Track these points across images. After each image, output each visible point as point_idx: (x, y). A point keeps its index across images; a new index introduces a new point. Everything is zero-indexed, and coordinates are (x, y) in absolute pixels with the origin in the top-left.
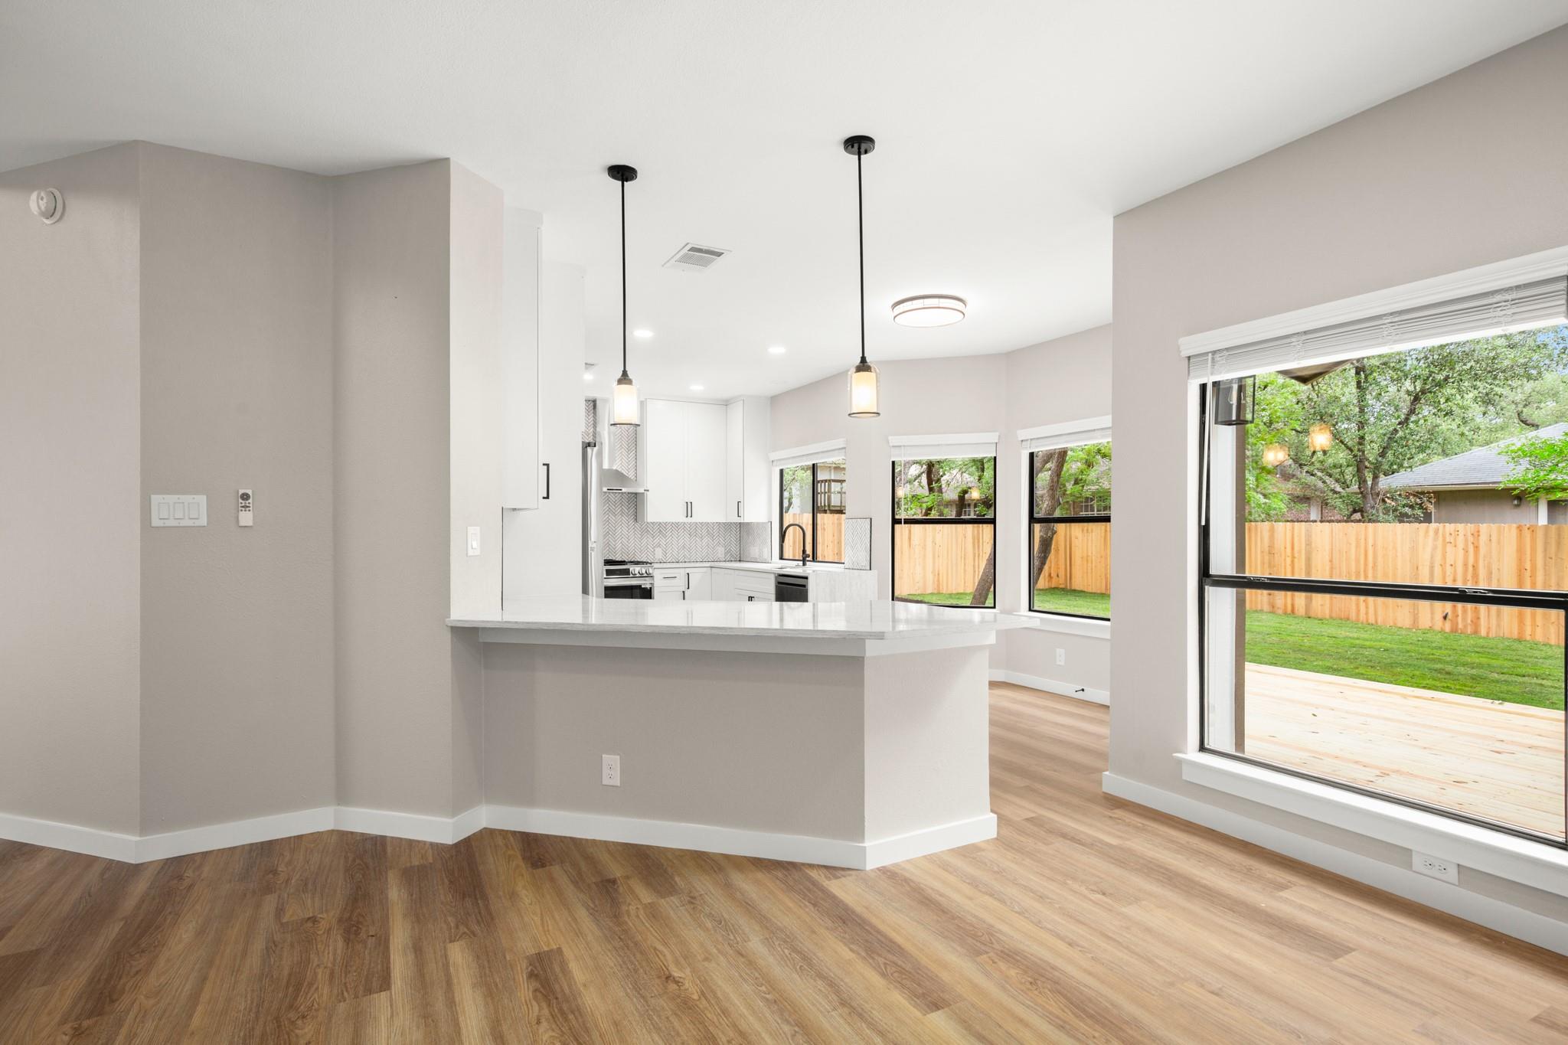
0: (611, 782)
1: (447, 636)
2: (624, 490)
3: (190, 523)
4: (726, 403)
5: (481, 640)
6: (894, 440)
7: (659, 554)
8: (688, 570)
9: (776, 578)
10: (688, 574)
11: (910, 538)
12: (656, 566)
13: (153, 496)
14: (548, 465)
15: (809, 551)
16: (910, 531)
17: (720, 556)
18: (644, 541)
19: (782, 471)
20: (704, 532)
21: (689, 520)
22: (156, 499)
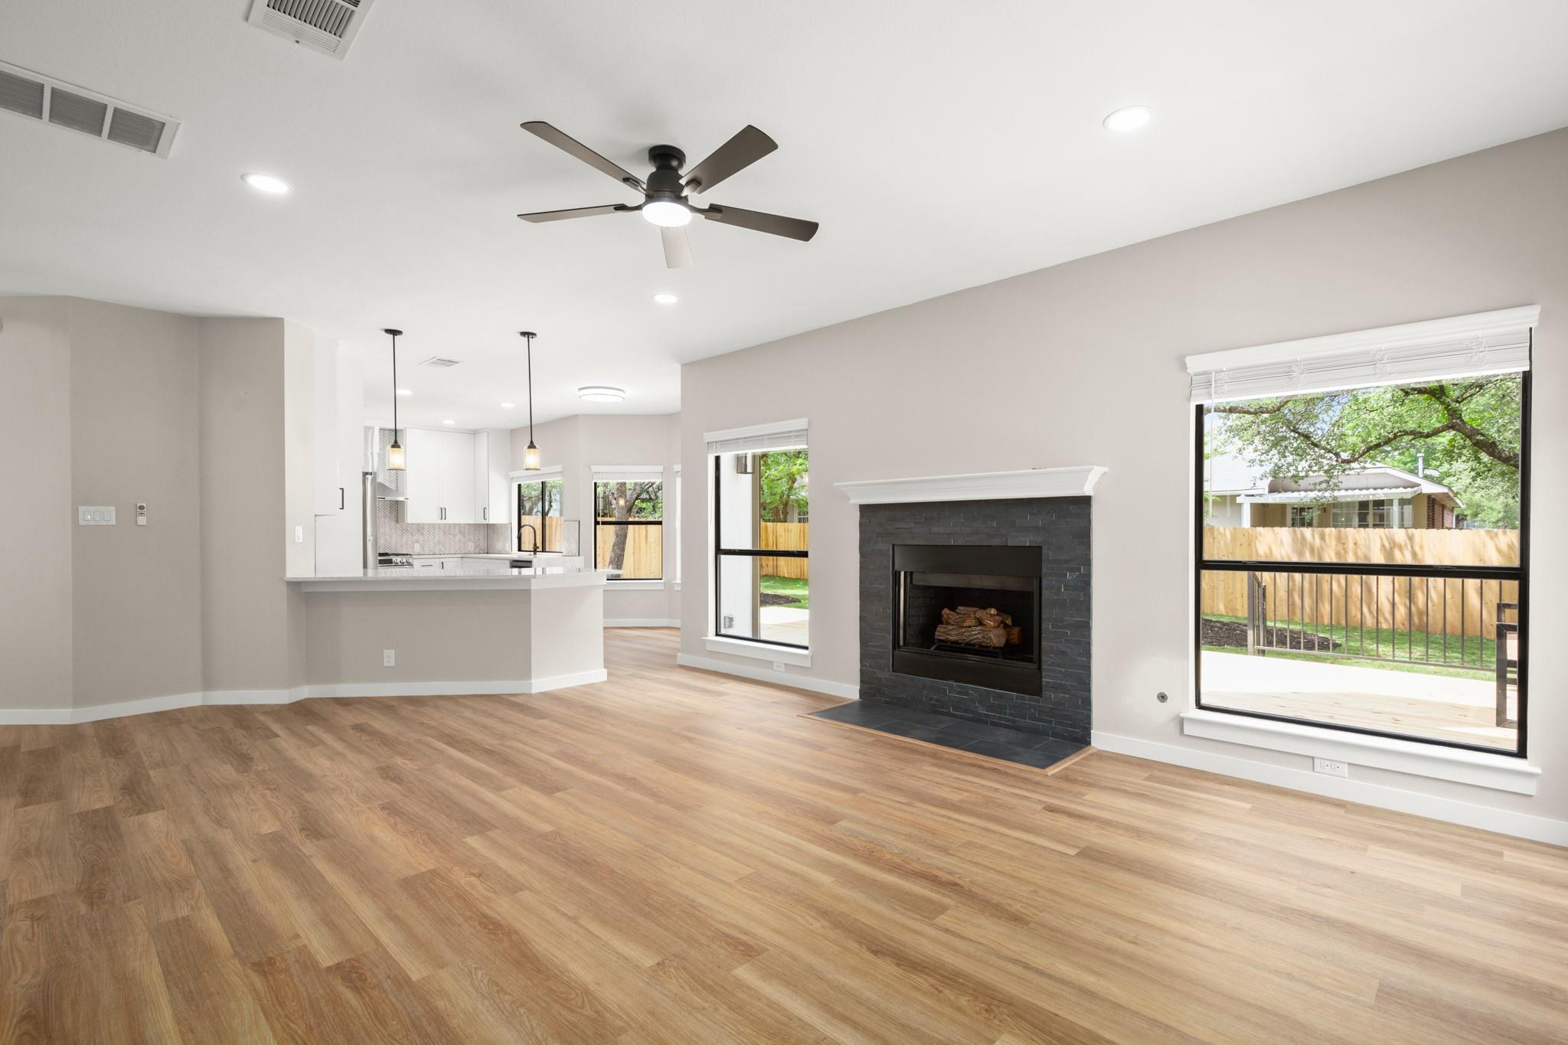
0: (389, 665)
1: (284, 588)
2: (387, 498)
3: (104, 523)
4: (474, 433)
5: (303, 591)
6: (595, 469)
7: (417, 548)
8: (443, 560)
9: (511, 563)
10: (443, 563)
11: (646, 537)
12: (414, 557)
13: (80, 508)
14: (343, 489)
15: (539, 544)
16: (647, 531)
17: (470, 548)
18: (404, 539)
19: (519, 486)
20: (457, 531)
21: (443, 521)
22: (81, 509)
